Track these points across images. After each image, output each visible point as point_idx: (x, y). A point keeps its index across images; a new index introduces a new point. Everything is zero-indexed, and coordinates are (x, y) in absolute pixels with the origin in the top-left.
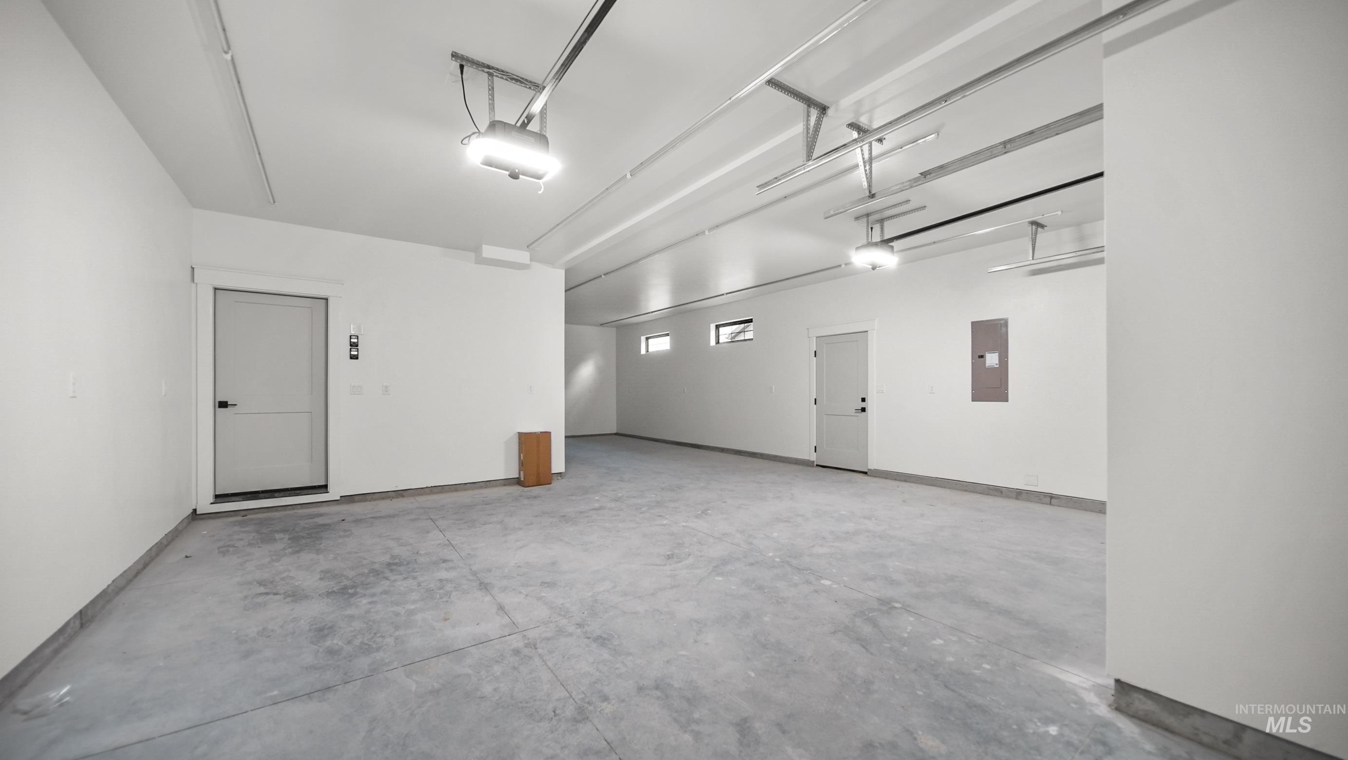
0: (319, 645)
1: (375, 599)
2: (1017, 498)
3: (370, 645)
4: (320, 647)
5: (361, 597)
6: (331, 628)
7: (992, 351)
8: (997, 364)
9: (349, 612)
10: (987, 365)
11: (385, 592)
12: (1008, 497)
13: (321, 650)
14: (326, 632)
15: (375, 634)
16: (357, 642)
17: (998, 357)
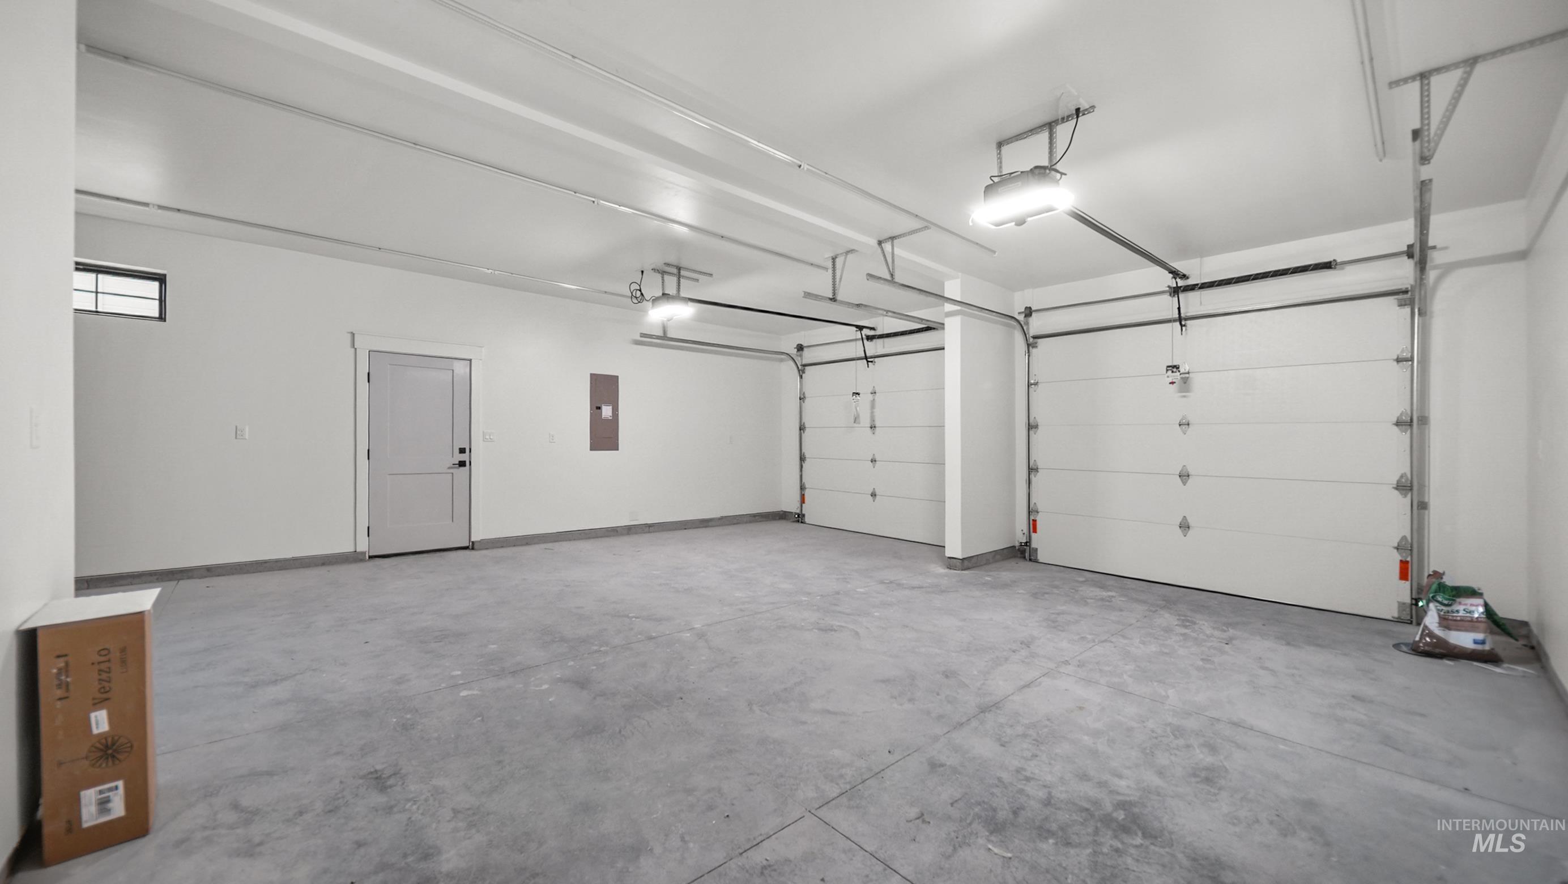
0: (1221, 764)
1: (1106, 777)
2: (628, 534)
3: (1172, 733)
4: (1221, 762)
5: (1118, 793)
6: (1195, 775)
7: (607, 403)
8: (610, 417)
9: (1156, 781)
10: (603, 416)
11: (1084, 777)
12: (622, 534)
13: (1222, 757)
14: (1203, 774)
15: (1156, 738)
16: (1181, 742)
17: (611, 410)
